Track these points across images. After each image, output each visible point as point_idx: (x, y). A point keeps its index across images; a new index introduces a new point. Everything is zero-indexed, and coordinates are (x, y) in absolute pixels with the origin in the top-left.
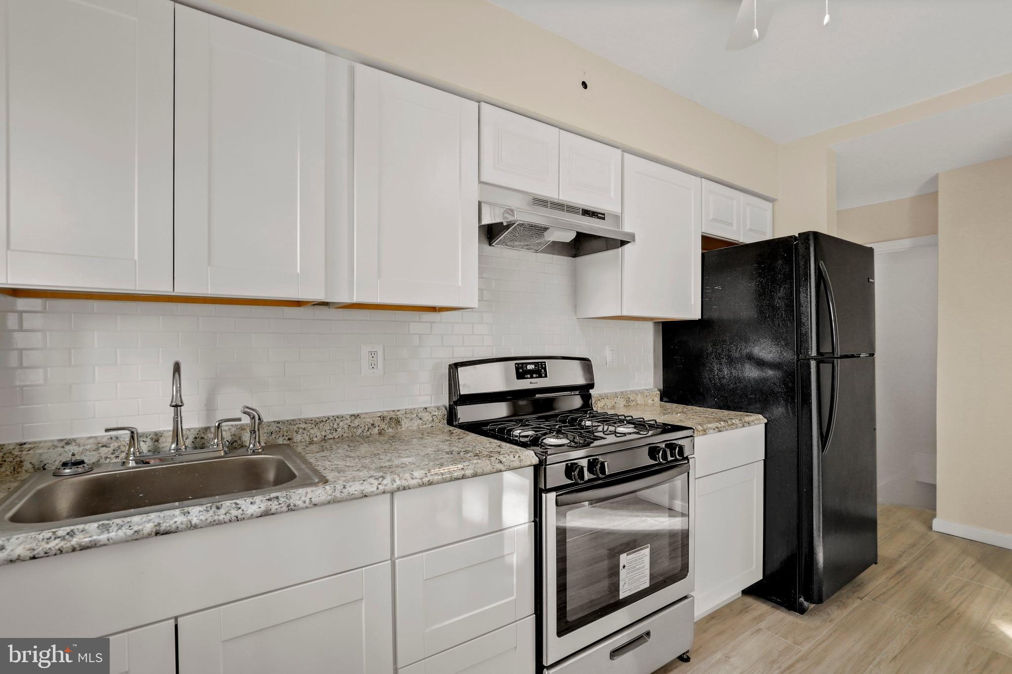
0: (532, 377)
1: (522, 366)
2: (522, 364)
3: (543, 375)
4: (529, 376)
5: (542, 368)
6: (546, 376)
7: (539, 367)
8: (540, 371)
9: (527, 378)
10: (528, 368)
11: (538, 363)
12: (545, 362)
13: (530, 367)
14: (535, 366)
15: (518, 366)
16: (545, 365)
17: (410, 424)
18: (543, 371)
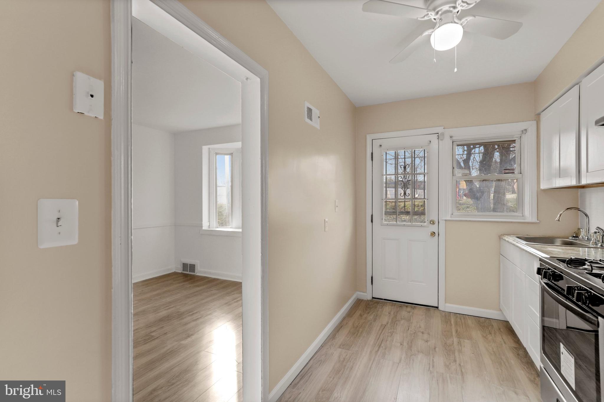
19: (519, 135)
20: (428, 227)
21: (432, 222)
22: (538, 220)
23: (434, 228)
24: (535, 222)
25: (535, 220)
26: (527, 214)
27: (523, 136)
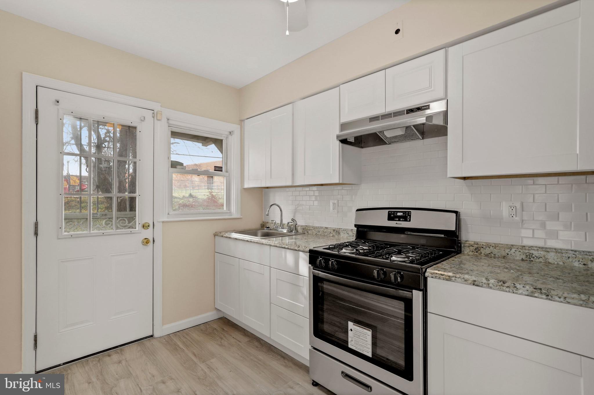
0: (399, 220)
1: (394, 213)
2: (394, 212)
3: (408, 220)
4: (397, 219)
5: (409, 215)
6: (410, 221)
7: (406, 215)
8: (406, 217)
9: (396, 220)
10: (398, 214)
11: (406, 212)
12: (411, 212)
13: (399, 214)
14: (404, 214)
15: (391, 212)
16: (411, 213)
17: (344, 235)
18: (409, 217)
19: (226, 135)
20: (140, 233)
21: (145, 226)
22: (241, 216)
23: (148, 234)
24: (240, 217)
25: (238, 216)
26: (233, 211)
27: (230, 137)
